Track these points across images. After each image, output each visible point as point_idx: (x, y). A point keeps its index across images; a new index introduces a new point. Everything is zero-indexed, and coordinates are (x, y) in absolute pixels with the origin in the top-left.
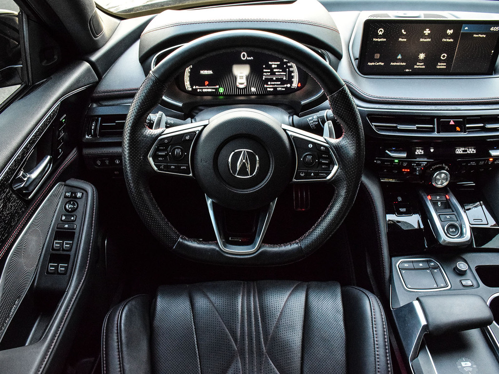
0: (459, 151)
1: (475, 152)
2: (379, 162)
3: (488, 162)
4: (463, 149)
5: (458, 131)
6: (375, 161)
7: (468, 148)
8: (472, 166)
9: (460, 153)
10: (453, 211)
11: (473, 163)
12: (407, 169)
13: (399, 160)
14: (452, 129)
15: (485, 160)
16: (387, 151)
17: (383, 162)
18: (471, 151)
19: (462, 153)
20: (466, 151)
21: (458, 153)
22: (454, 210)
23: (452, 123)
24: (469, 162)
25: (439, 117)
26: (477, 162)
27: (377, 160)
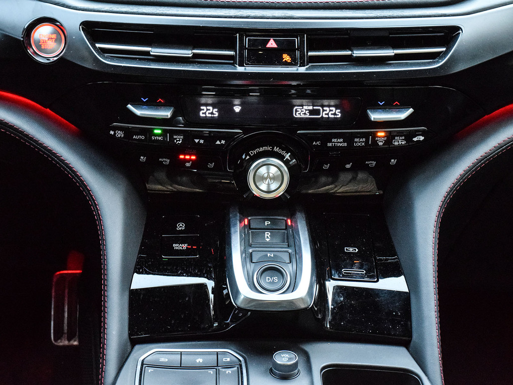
0: (302, 111)
1: (339, 115)
2: (120, 134)
3: (375, 142)
4: (311, 108)
5: (286, 64)
6: (112, 133)
7: (323, 106)
8: (335, 148)
9: (303, 116)
10: (289, 246)
11: (339, 142)
12: (190, 155)
13: (164, 131)
14: (273, 57)
15: (366, 135)
16: (129, 106)
17: (129, 133)
18: (330, 112)
19: (308, 116)
20: (317, 112)
21: (298, 116)
22: (292, 242)
23: (272, 44)
24: (329, 137)
25: (245, 31)
26: (349, 138)
27: (115, 129)
